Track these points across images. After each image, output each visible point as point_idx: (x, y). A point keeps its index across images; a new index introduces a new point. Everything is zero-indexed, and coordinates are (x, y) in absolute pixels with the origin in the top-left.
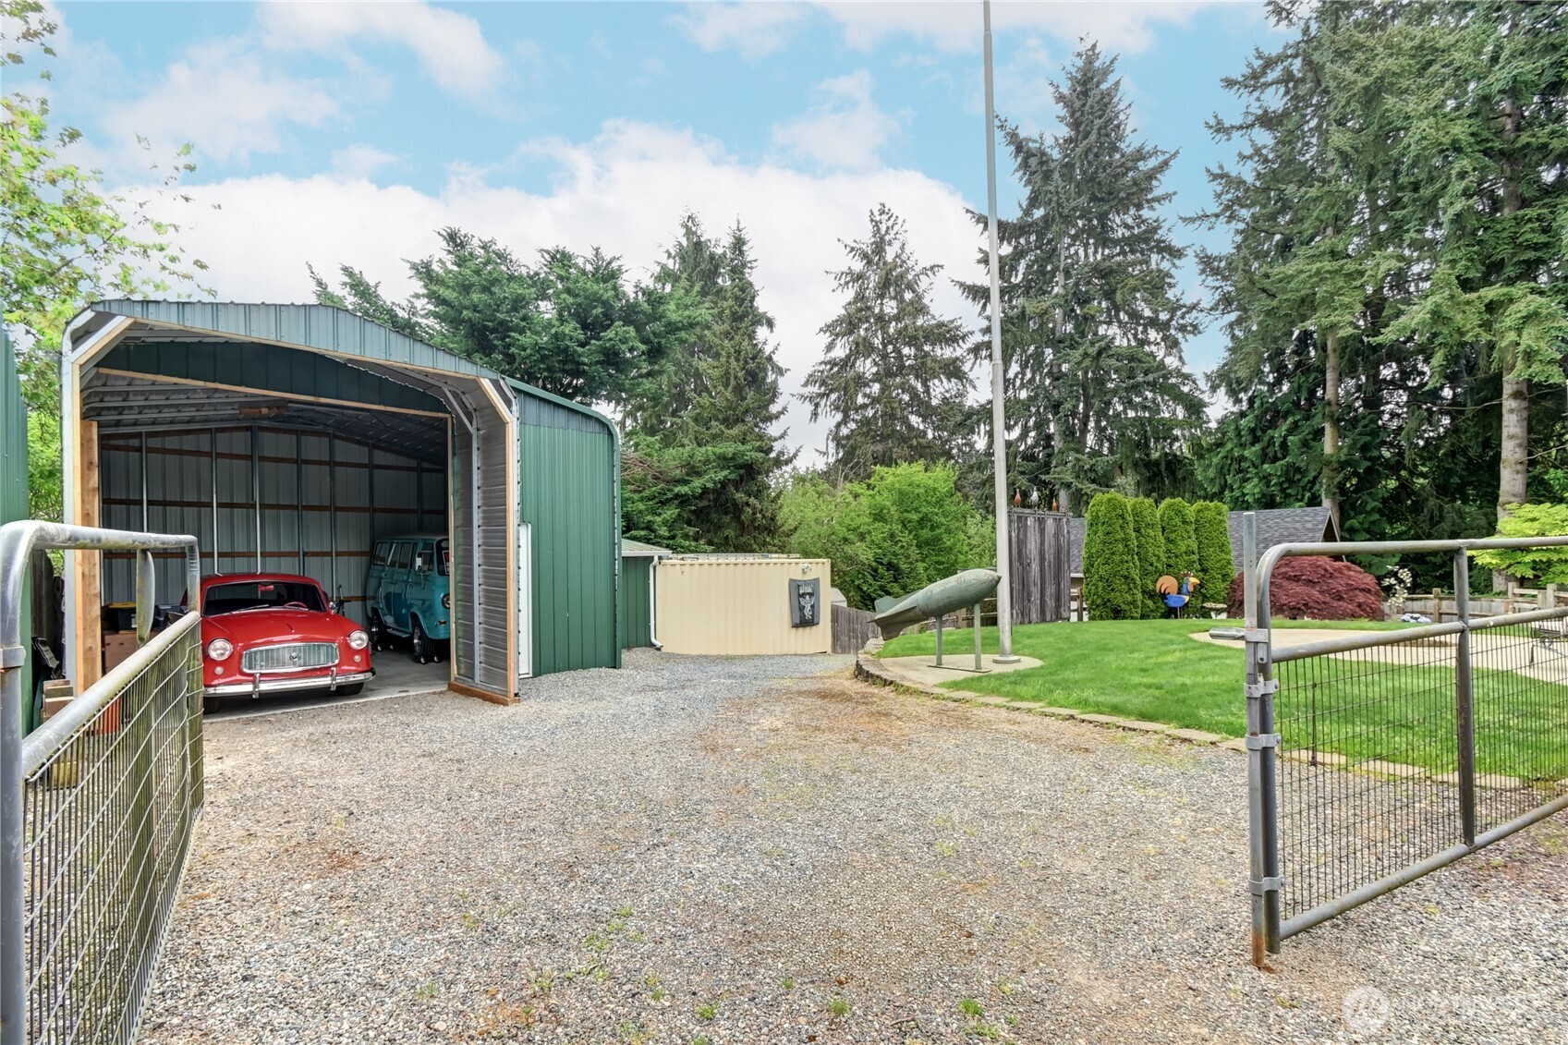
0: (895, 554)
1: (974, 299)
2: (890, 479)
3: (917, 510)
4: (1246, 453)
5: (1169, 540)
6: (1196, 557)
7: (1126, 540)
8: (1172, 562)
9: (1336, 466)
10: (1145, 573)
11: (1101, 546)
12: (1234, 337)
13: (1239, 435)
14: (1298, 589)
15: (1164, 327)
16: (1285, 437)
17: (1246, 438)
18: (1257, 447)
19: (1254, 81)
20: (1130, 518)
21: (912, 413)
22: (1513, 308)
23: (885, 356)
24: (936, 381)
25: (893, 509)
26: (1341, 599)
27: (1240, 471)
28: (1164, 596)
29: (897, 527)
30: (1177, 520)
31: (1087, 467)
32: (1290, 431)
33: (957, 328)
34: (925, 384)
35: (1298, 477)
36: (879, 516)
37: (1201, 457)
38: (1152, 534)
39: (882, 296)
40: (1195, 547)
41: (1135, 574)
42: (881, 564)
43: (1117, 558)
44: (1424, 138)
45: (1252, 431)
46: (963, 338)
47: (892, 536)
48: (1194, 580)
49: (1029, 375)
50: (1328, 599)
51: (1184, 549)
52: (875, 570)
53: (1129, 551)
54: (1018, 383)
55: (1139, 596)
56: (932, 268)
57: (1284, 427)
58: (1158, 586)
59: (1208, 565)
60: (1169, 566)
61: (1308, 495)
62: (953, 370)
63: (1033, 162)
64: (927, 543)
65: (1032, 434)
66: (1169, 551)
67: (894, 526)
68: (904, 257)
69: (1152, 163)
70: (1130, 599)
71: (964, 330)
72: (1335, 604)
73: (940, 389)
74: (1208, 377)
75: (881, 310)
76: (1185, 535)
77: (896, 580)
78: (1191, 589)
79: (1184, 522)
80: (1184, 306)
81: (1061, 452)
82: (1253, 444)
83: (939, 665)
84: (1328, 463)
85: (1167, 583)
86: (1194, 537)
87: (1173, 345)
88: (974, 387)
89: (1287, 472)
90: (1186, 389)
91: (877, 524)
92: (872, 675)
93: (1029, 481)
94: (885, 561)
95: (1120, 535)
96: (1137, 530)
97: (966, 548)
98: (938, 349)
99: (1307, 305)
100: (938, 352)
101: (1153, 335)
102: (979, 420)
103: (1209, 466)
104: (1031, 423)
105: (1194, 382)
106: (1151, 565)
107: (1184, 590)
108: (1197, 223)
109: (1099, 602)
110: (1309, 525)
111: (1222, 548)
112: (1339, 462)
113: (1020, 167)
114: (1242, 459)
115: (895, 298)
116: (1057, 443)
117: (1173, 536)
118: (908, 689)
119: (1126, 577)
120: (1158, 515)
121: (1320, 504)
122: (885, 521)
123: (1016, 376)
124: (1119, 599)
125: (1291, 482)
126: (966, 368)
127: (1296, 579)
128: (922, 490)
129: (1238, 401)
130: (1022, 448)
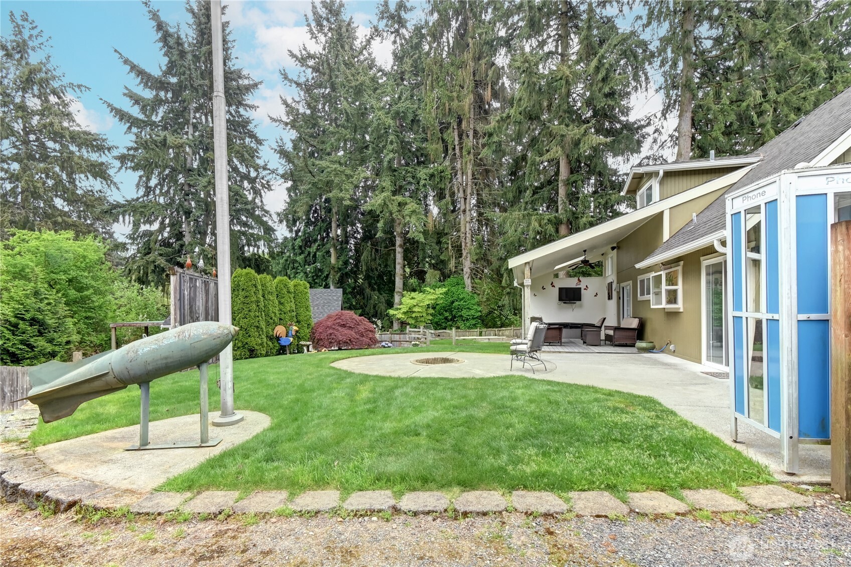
0: (39, 310)
1: (121, 120)
2: (33, 243)
3: (65, 272)
4: (298, 259)
5: (280, 303)
6: (294, 314)
7: (258, 302)
8: (282, 317)
9: (336, 270)
10: (268, 324)
11: (241, 306)
12: (290, 196)
13: (294, 249)
14: (346, 332)
15: (252, 181)
16: (315, 253)
17: (298, 251)
18: (302, 256)
19: (302, 61)
20: (260, 287)
21: (56, 196)
22: (407, 206)
23: (26, 142)
24: (82, 176)
25: (38, 270)
26: (363, 336)
27: (293, 268)
28: (278, 338)
29: (43, 287)
30: (285, 290)
31: (210, 256)
32: (317, 250)
33: (104, 140)
34: (70, 175)
35: (320, 274)
36: (20, 274)
37: (274, 258)
38: (272, 298)
39: (24, 90)
40: (294, 306)
41: (263, 325)
42: (23, 319)
43: (252, 314)
44: (380, 119)
45: (300, 247)
46: (109, 149)
47: (36, 293)
48: (295, 328)
49: (166, 188)
50: (358, 337)
51: (288, 309)
52: (16, 326)
53: (259, 310)
54: (158, 192)
55: (265, 340)
56: (79, 86)
57: (315, 248)
58: (275, 332)
59: (300, 318)
60: (281, 319)
61: (324, 283)
62: (99, 171)
63: (171, 42)
64: (75, 302)
65: (168, 229)
66: (280, 310)
67: (39, 285)
68: (49, 66)
69: (246, 82)
70: (260, 342)
71: (111, 144)
72: (361, 339)
73: (86, 183)
74: (278, 214)
75: (23, 101)
76: (289, 300)
77: (41, 334)
78: (294, 333)
79: (289, 292)
80: (269, 169)
81: (190, 244)
82: (300, 254)
83: (144, 445)
84: (334, 268)
85: (280, 330)
86: (293, 301)
87: (257, 192)
88: (118, 188)
89: (315, 271)
90: (265, 219)
91: (16, 282)
92: (26, 494)
93: (167, 261)
94: (28, 316)
95: (254, 299)
96: (263, 296)
97: (115, 307)
98: (84, 151)
99: (329, 185)
100: (85, 155)
101: (246, 184)
102: (125, 211)
103: (278, 264)
104: (167, 221)
105: (270, 216)
106: (271, 319)
107: (290, 335)
108: (278, 123)
109: (240, 345)
110: (335, 298)
111: (307, 309)
112: (338, 268)
113: (160, 40)
114: (294, 261)
115: (39, 97)
116: (187, 239)
117: (282, 300)
118: (108, 512)
119: (258, 327)
120: (274, 286)
121: (329, 288)
122: (29, 280)
123: (156, 186)
124: (253, 342)
125: (318, 276)
126: (111, 172)
127: (344, 326)
128: (71, 255)
129: (291, 231)
130: (160, 238)
